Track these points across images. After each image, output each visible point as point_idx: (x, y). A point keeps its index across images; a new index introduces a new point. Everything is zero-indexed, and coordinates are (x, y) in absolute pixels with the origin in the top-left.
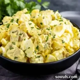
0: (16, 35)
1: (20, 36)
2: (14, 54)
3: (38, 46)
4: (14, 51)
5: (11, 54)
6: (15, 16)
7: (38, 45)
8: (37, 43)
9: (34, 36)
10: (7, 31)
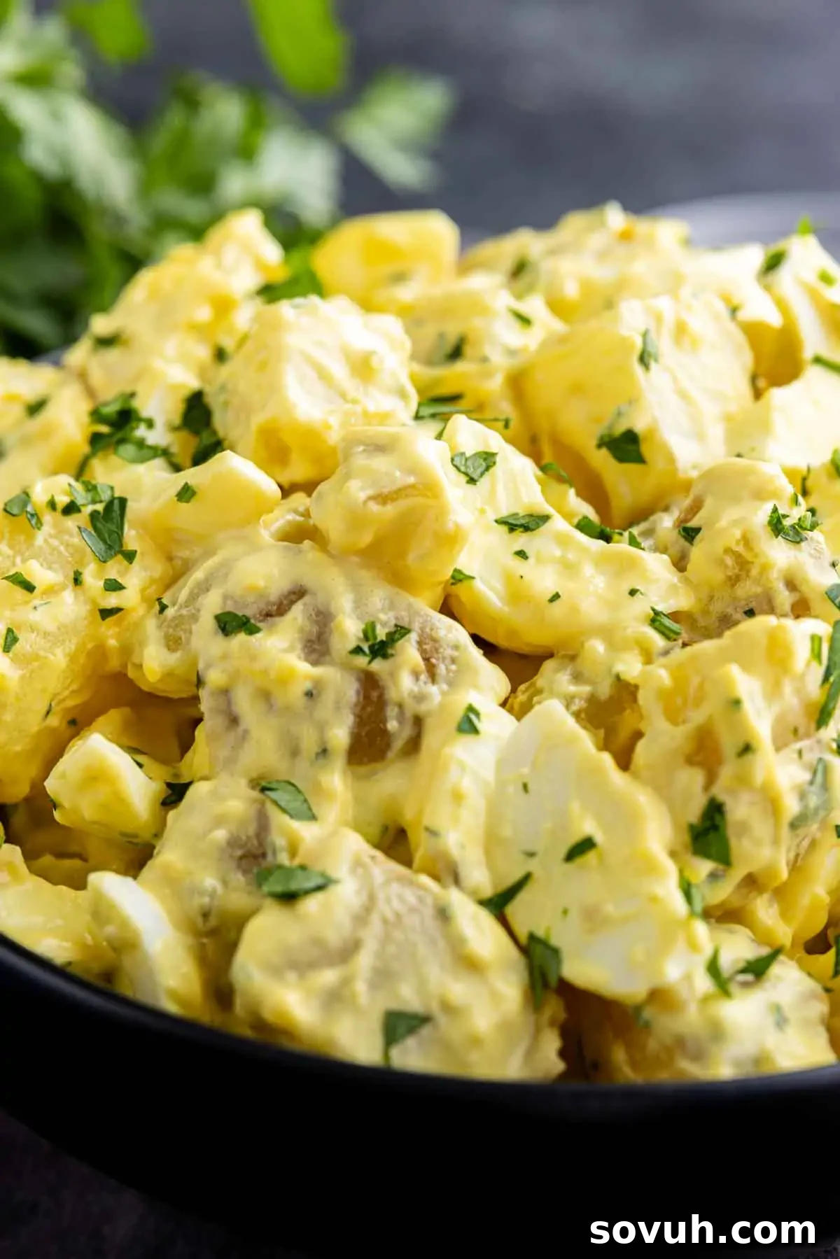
0: (303, 668)
1: (378, 666)
2: (364, 961)
3: (715, 811)
4: (361, 918)
5: (328, 977)
6: (106, 342)
7: (719, 792)
8: (690, 761)
9: (597, 647)
10: (112, 600)
